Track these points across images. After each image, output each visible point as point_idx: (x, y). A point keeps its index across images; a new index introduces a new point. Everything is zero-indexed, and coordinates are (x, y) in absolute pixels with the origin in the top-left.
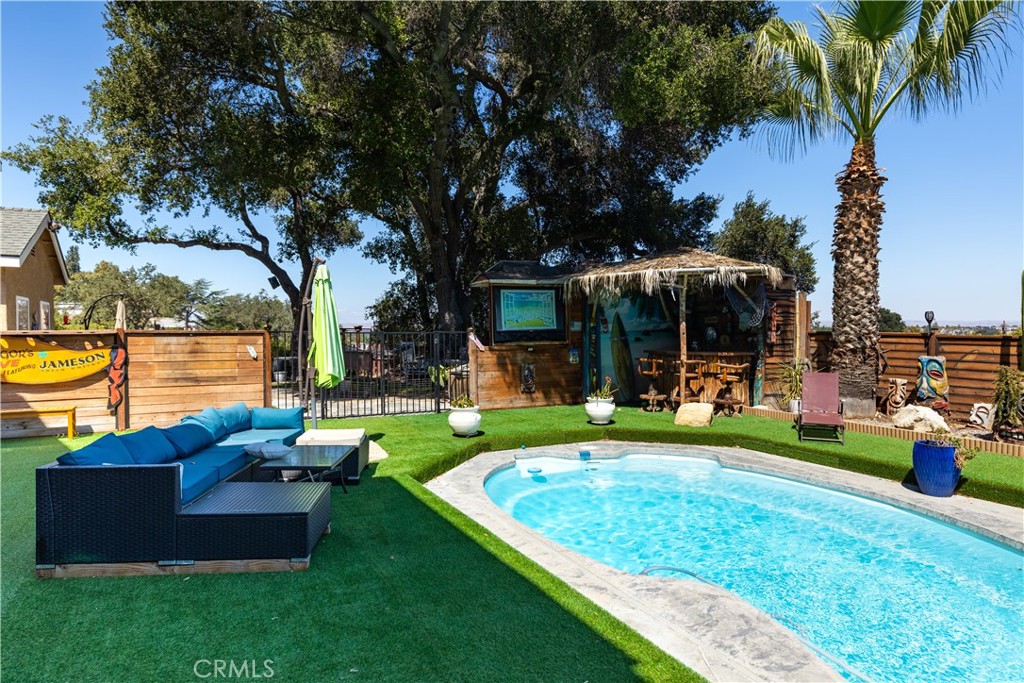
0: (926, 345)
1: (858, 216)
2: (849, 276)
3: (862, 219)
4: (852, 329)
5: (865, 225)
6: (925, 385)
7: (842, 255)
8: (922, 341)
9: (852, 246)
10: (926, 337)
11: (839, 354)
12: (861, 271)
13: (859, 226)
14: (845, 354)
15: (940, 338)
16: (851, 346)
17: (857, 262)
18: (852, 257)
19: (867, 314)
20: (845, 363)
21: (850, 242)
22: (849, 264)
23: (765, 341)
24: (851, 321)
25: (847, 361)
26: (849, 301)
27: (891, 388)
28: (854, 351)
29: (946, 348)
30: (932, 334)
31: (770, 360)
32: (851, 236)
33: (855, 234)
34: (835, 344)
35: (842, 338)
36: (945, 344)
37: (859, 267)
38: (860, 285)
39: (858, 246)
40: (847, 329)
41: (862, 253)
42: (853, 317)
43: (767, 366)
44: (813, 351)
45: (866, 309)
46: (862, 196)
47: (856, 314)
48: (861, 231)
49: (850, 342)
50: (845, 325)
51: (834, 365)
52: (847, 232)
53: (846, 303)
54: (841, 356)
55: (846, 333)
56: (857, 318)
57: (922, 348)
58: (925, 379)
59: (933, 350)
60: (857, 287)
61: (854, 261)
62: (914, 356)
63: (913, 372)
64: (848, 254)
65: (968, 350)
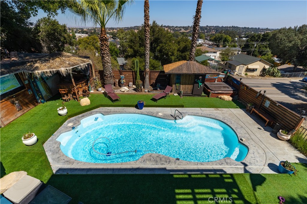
0: (120, 72)
13: (106, 50)
15: (122, 71)
21: (105, 54)
23: (89, 76)
24: (108, 71)
28: (110, 77)
29: (123, 73)
32: (105, 52)
35: (107, 74)
40: (108, 72)
52: (104, 51)
55: (107, 73)
56: (109, 70)
57: (119, 73)
59: (121, 74)
60: (108, 64)
62: (118, 75)
63: (118, 78)
64: (105, 56)
65: (127, 73)
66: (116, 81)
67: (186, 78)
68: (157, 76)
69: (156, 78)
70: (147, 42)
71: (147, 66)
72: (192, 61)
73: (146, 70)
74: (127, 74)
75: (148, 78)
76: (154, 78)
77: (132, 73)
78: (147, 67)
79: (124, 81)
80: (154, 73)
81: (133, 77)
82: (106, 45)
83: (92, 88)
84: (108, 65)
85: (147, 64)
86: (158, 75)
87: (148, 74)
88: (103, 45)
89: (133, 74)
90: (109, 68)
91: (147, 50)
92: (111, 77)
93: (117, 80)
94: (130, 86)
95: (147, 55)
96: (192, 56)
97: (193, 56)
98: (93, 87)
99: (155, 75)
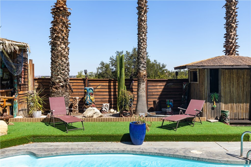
0: (84, 83)
1: (62, 27)
2: (60, 53)
3: (64, 29)
4: (61, 77)
5: (65, 31)
6: (88, 99)
7: (56, 43)
8: (83, 81)
9: (60, 40)
10: (84, 80)
11: (56, 88)
12: (64, 51)
13: (63, 31)
14: (59, 88)
15: (89, 80)
16: (61, 84)
17: (63, 47)
18: (61, 45)
19: (67, 70)
20: (59, 92)
21: (59, 38)
22: (59, 48)
23: (18, 83)
24: (61, 73)
25: (60, 91)
26: (60, 64)
27: (74, 101)
28: (62, 86)
29: (91, 84)
30: (86, 79)
31: (20, 93)
32: (60, 35)
33: (62, 35)
34: (54, 84)
35: (57, 81)
36: (90, 82)
37: (63, 49)
38: (64, 57)
39: (63, 40)
40: (59, 77)
41: (64, 43)
42: (62, 71)
43: (20, 96)
44: (36, 87)
45: (67, 68)
46: (63, 18)
47: (63, 70)
48: (64, 34)
49: (61, 82)
50: (58, 75)
51: (54, 93)
52: (58, 33)
53: (59, 65)
54: (57, 89)
55: (59, 78)
56: (63, 72)
57: (83, 84)
58: (88, 96)
59: (87, 85)
60: (63, 58)
61: (62, 46)
62: (80, 87)
63: (80, 93)
64: (59, 43)
65: (98, 84)
66: (75, 99)
67: (230, 82)
68: (161, 90)
69: (159, 93)
70: (143, 18)
71: (142, 65)
72: (232, 54)
73: (141, 72)
74: (98, 86)
75: (145, 89)
76: (156, 93)
77: (107, 84)
78: (143, 67)
79: (91, 98)
80: (154, 84)
81: (110, 92)
82: (64, 23)
83: (19, 111)
84: (63, 61)
85: (142, 60)
86: (164, 89)
87: (143, 82)
88: (57, 22)
89: (110, 86)
90: (63, 68)
91: (143, 33)
92: (66, 87)
93: (77, 98)
94: (104, 109)
95: (142, 43)
96: (231, 45)
97: (233, 45)
98: (22, 110)
99: (158, 87)
